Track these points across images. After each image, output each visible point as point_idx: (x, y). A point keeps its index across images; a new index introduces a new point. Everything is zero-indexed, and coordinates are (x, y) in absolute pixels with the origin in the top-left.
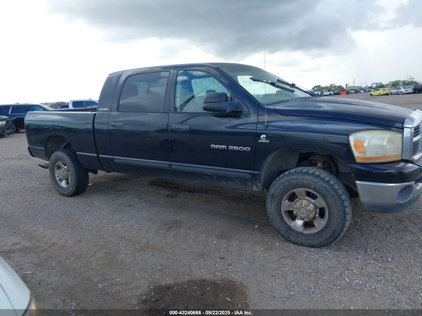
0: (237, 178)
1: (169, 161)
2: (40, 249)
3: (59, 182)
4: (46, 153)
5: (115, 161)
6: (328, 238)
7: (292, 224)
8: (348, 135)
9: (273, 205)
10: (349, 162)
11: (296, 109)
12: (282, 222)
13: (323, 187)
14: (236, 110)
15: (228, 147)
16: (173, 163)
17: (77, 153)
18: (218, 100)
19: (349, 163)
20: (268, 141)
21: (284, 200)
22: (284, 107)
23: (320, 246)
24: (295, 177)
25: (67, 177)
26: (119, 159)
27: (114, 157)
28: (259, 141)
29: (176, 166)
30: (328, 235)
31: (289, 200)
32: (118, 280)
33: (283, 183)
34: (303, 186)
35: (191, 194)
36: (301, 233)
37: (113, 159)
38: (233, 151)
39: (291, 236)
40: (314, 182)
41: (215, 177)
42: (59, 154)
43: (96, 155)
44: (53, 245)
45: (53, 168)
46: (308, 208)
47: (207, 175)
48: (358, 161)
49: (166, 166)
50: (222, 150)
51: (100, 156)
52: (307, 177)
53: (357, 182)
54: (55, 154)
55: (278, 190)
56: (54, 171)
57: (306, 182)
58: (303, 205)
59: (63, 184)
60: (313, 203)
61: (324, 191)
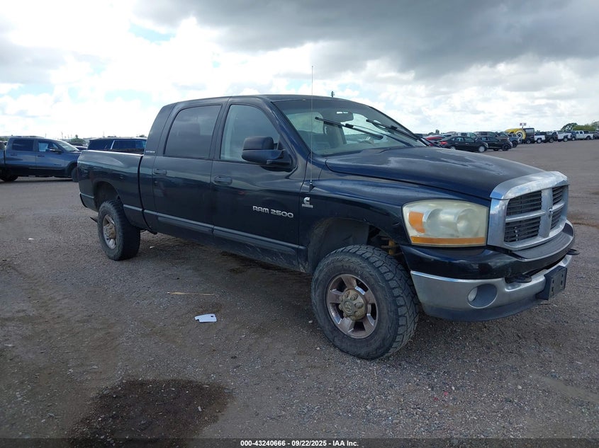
0: (282, 254)
1: (211, 224)
2: (41, 320)
3: (107, 241)
4: (96, 202)
5: (159, 219)
6: (378, 348)
7: (338, 322)
8: (402, 206)
9: (317, 294)
10: (402, 243)
11: (351, 164)
12: (327, 318)
13: (371, 275)
14: (280, 161)
15: (270, 211)
16: (215, 227)
17: (124, 205)
18: (260, 146)
19: (402, 245)
20: (312, 206)
21: (330, 288)
22: (339, 160)
23: (369, 358)
24: (341, 257)
25: (114, 235)
26: (164, 217)
27: (159, 214)
28: (303, 205)
29: (219, 230)
30: (378, 344)
31: (337, 290)
32: (95, 367)
33: (328, 264)
34: (351, 272)
35: (263, 270)
36: (348, 337)
37: (157, 216)
38: (276, 216)
39: (336, 339)
40: (361, 267)
41: (259, 250)
42: (107, 205)
43: (141, 210)
44: (58, 317)
45: (101, 221)
46: (355, 302)
47: (251, 247)
48: (413, 242)
49: (207, 230)
50: (265, 213)
51: (145, 211)
52: (354, 259)
53: (412, 272)
54: (103, 205)
55: (322, 274)
56: (102, 227)
57: (352, 265)
58: (349, 298)
59: (111, 243)
60: (364, 297)
61: (372, 281)
